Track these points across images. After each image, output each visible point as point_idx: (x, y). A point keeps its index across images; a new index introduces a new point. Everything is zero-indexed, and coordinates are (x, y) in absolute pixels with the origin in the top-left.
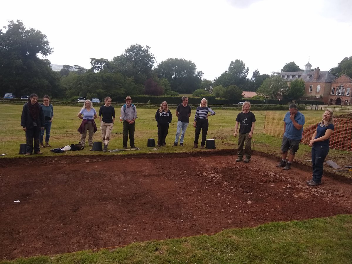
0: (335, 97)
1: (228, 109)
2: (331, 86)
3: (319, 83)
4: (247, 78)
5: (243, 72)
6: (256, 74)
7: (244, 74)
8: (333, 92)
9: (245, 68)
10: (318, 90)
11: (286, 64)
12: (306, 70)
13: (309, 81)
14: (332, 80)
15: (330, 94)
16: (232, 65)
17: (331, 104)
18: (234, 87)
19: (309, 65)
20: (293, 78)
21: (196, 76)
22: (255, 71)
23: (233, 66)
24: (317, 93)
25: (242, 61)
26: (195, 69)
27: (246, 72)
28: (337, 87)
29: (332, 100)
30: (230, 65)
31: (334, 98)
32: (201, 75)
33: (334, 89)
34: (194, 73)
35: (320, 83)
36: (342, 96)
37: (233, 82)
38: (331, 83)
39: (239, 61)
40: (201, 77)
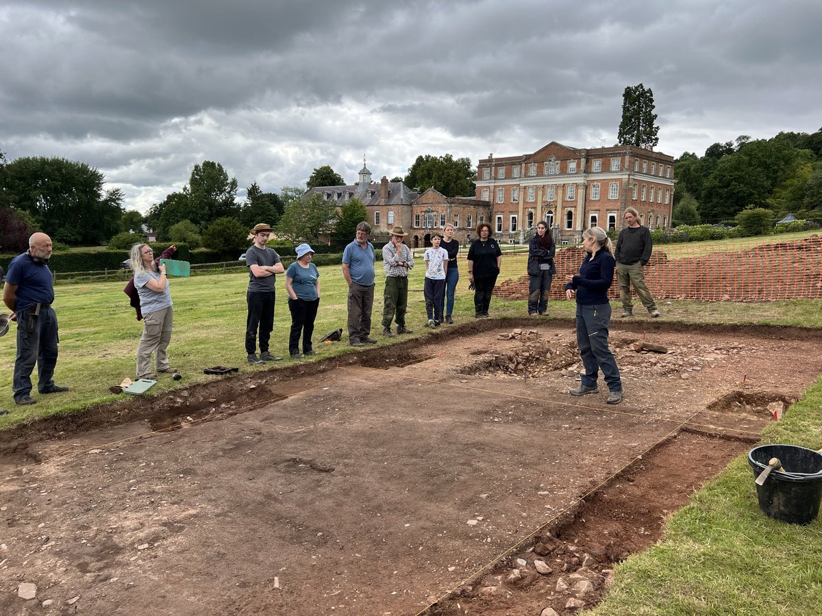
0: (422, 231)
1: (239, 271)
2: (412, 211)
3: (391, 207)
4: (235, 202)
5: (225, 190)
6: (253, 192)
7: (227, 195)
8: (418, 223)
9: (228, 181)
10: (391, 221)
11: (315, 170)
12: (362, 181)
13: (372, 204)
14: (413, 201)
15: (411, 228)
16: (197, 174)
17: (416, 246)
18: (230, 222)
19: (365, 172)
20: (340, 199)
21: (106, 201)
22: (251, 186)
23: (201, 176)
24: (389, 226)
25: (219, 165)
26: (99, 185)
27: (232, 189)
28: (423, 214)
29: (416, 237)
30: (193, 174)
31: (421, 234)
32: (118, 199)
33: (418, 217)
34: (99, 196)
35: (393, 207)
36: (432, 229)
37: (205, 212)
38: (411, 205)
39: (213, 164)
40: (118, 204)
